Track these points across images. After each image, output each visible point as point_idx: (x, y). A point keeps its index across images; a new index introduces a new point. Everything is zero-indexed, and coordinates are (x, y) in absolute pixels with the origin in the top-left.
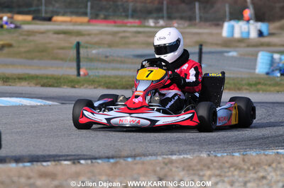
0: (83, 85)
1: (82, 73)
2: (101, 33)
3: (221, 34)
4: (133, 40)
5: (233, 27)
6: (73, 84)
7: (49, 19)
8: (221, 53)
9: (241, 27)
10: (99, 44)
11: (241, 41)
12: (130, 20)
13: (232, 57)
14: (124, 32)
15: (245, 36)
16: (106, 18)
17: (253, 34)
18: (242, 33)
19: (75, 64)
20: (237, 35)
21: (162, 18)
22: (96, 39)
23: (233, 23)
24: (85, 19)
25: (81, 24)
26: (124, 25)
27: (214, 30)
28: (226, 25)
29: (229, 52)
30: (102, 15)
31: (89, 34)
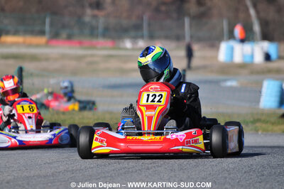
2: (63, 57)
3: (216, 57)
4: (103, 66)
5: (232, 49)
8: (217, 82)
9: (242, 49)
10: (59, 72)
11: (243, 66)
12: (101, 40)
13: (232, 89)
14: (92, 56)
15: (248, 60)
16: (69, 37)
17: (259, 58)
18: (244, 56)
20: (238, 59)
21: (142, 37)
22: (56, 65)
23: (232, 43)
24: (42, 40)
25: (38, 46)
26: (93, 47)
27: (208, 53)
28: (224, 46)
29: (225, 80)
30: (64, 35)
31: (47, 59)
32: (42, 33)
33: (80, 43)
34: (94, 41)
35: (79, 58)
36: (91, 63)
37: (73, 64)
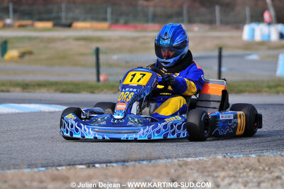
0: (102, 90)
1: (102, 78)
2: (122, 38)
3: (241, 37)
5: (253, 31)
6: (92, 89)
7: (69, 26)
8: (242, 56)
9: (261, 30)
10: (119, 50)
11: (262, 43)
12: (150, 25)
13: (253, 61)
14: (145, 37)
15: (266, 38)
16: (126, 23)
17: (275, 37)
18: (262, 35)
19: (94, 70)
20: (258, 38)
22: (117, 45)
23: (254, 25)
24: (105, 25)
25: (102, 30)
26: (145, 30)
27: (234, 33)
28: (247, 29)
29: (249, 55)
30: (122, 21)
31: (109, 40)
32: (105, 20)
33: (135, 27)
34: (146, 25)
35: (134, 39)
36: (144, 43)
37: (129, 44)
